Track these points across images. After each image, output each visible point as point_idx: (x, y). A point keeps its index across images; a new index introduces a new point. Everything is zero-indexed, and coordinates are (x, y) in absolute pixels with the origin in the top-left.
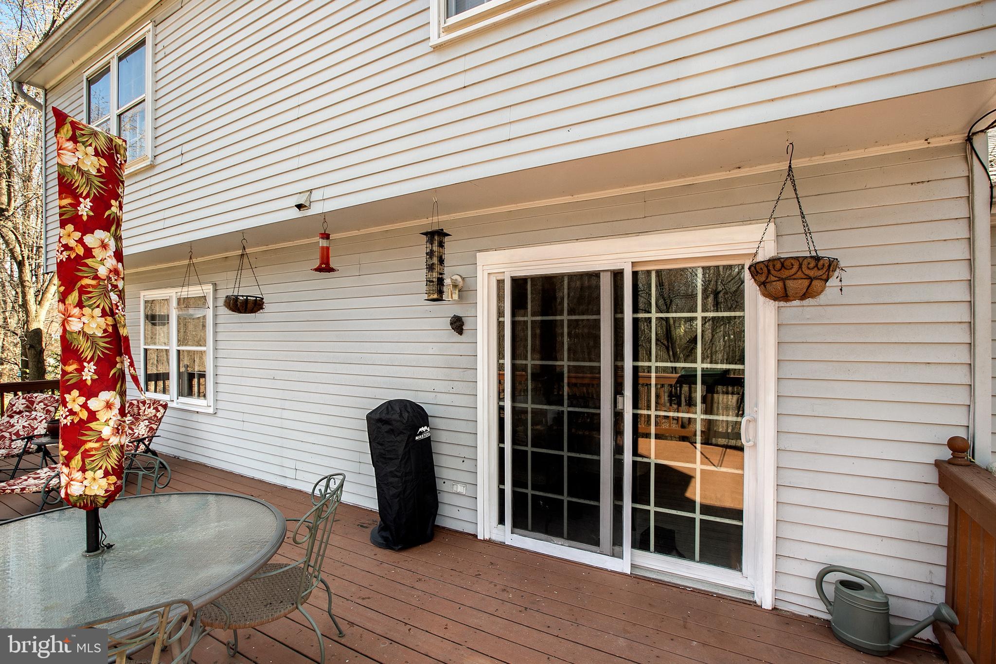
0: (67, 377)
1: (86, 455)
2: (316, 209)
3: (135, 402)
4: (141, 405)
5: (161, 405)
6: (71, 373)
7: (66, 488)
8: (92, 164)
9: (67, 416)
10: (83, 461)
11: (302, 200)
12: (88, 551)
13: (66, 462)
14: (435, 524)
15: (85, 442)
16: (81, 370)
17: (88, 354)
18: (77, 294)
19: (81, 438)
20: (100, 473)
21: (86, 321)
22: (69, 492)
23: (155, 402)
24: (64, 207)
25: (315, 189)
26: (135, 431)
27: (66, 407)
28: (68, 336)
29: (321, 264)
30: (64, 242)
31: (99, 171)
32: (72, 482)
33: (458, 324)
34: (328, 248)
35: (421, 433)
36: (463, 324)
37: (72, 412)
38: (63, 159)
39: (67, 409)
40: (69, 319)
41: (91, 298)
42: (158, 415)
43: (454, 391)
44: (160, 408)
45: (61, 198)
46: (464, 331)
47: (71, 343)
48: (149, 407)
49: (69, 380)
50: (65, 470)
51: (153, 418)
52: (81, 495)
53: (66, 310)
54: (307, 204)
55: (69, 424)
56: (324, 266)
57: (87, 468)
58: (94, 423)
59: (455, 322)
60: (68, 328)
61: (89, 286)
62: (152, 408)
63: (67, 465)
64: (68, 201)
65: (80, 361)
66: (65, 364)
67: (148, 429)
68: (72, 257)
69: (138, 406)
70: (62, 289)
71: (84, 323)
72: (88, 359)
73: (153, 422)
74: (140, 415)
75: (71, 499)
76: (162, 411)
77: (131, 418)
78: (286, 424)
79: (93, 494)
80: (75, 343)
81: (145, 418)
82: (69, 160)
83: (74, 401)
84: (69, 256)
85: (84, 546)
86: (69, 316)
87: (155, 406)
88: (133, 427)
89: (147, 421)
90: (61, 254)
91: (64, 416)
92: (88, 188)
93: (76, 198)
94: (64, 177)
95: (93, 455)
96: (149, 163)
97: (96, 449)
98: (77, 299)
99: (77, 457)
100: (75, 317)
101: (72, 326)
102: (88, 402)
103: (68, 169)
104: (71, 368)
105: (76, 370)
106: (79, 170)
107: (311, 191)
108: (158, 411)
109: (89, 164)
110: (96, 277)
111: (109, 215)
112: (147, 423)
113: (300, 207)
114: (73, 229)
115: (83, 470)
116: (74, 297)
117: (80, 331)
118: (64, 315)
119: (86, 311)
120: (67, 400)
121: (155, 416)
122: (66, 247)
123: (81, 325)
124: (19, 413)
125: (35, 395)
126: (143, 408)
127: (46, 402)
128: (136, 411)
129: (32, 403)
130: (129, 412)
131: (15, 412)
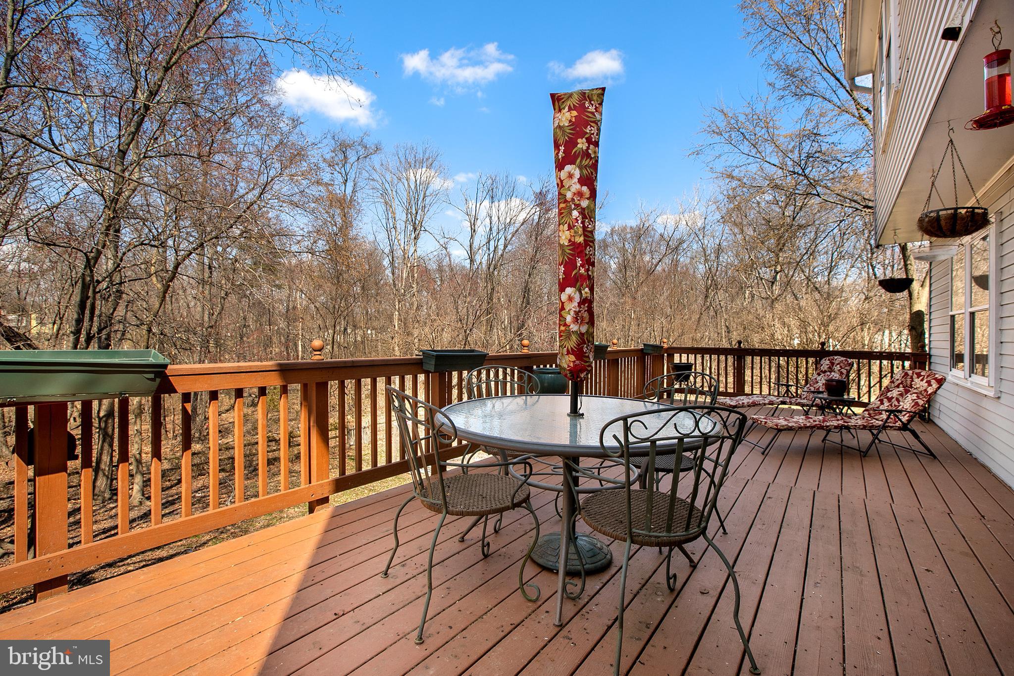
3: (910, 373)
4: (915, 376)
5: (936, 379)
23: (930, 375)
26: (901, 403)
42: (928, 389)
44: (933, 382)
48: (922, 380)
51: (923, 392)
62: (925, 381)
67: (913, 404)
69: (912, 377)
73: (921, 397)
74: (912, 387)
76: (935, 385)
77: (902, 389)
81: (915, 391)
87: (929, 379)
88: (900, 399)
89: (916, 395)
108: (930, 384)
112: (914, 396)
121: (926, 390)
124: (825, 372)
125: (836, 357)
126: (916, 380)
127: (842, 364)
128: (909, 382)
129: (833, 364)
130: (902, 383)
131: (822, 371)
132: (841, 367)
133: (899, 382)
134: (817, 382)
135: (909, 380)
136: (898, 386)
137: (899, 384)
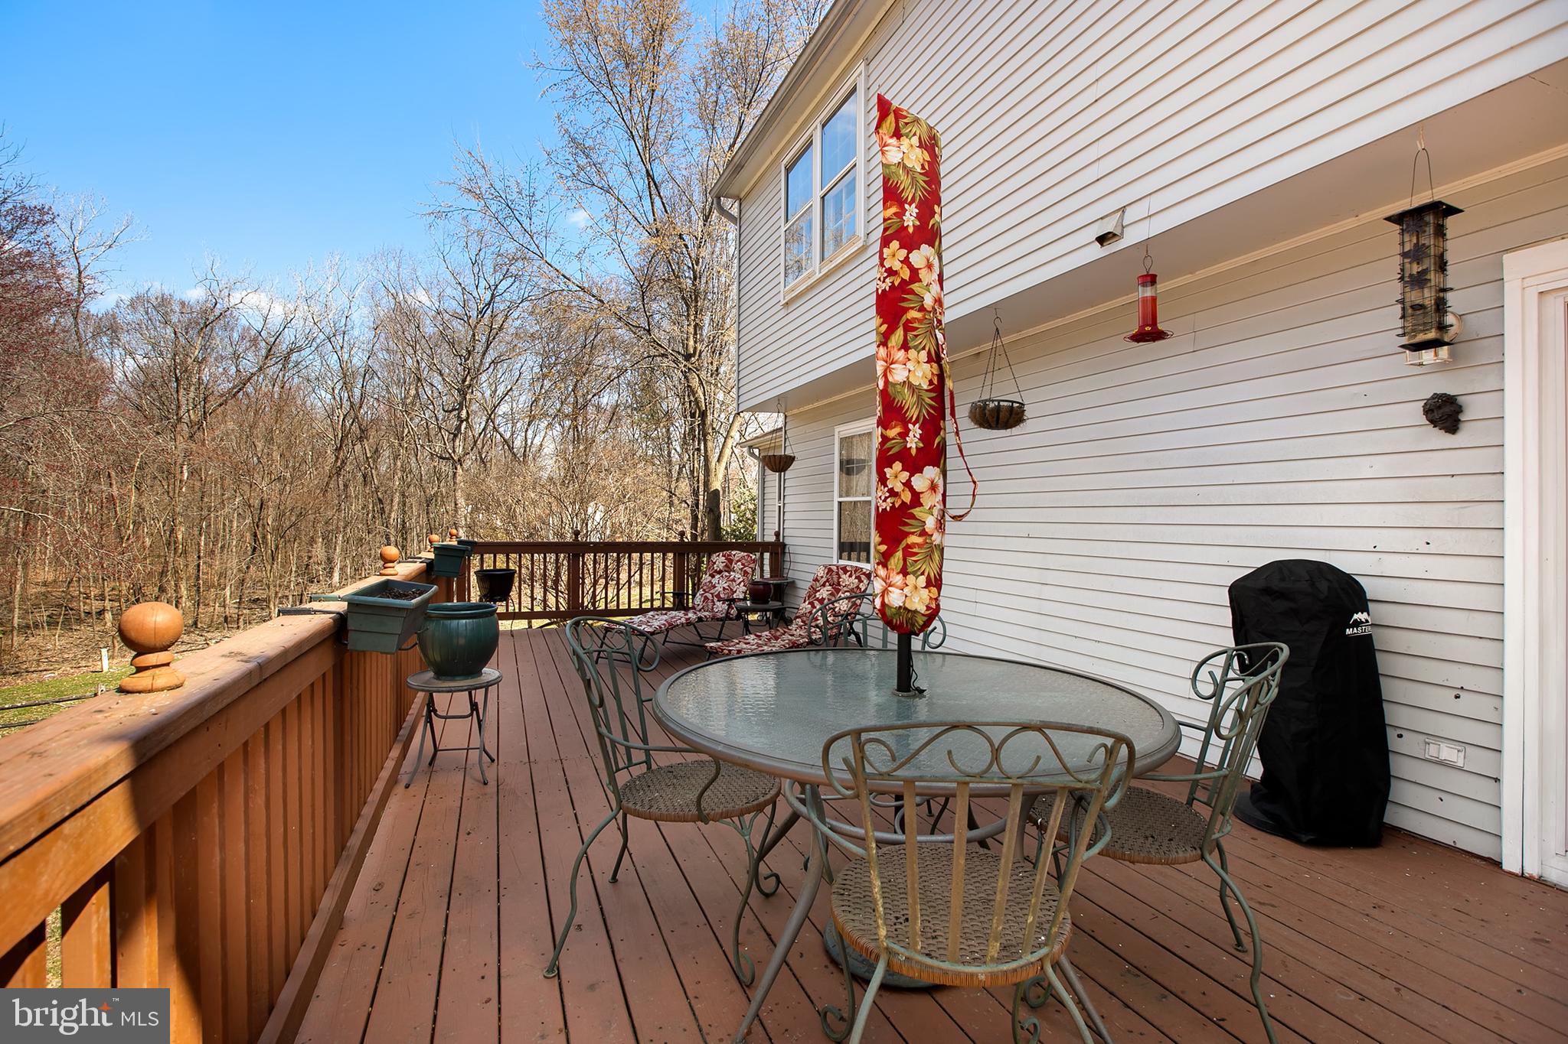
0: (888, 445)
1: (908, 552)
2: (1132, 237)
3: (834, 568)
4: (841, 572)
5: (864, 574)
6: (893, 439)
7: (883, 596)
8: (916, 158)
9: (886, 498)
10: (905, 560)
11: (1108, 226)
12: (899, 689)
13: (883, 560)
14: (1385, 820)
15: (907, 534)
16: (904, 435)
17: (913, 413)
18: (902, 332)
19: (902, 528)
20: (922, 580)
21: (912, 369)
22: (886, 601)
23: (857, 569)
24: (889, 219)
25: (1130, 204)
27: (885, 486)
28: (890, 390)
29: (1142, 327)
30: (887, 266)
31: (923, 167)
32: (890, 589)
33: (1447, 409)
34: (1154, 299)
35: (1357, 623)
36: (1459, 409)
37: (893, 493)
38: (888, 157)
39: (886, 489)
40: (892, 366)
41: (916, 336)
42: (861, 586)
43: (1431, 549)
44: (863, 578)
45: (885, 208)
46: (1462, 426)
47: (894, 399)
48: (850, 576)
49: (890, 449)
50: (882, 572)
51: (855, 590)
52: (900, 607)
53: (889, 355)
54: (1117, 232)
55: (888, 509)
56: (1148, 328)
57: (909, 570)
58: (918, 509)
59: (1439, 407)
60: (890, 379)
61: (915, 320)
62: (854, 577)
63: (885, 565)
64: (894, 210)
65: (905, 422)
66: (886, 427)
67: (850, 604)
68: (896, 284)
69: (838, 574)
70: (885, 327)
71: (909, 371)
72: (914, 419)
74: (840, 585)
75: (888, 612)
76: (866, 581)
77: (830, 588)
78: (1048, 607)
79: (913, 609)
80: (899, 398)
81: (845, 589)
82: (894, 156)
83: (896, 477)
84: (893, 283)
85: (895, 682)
86: (892, 363)
87: (858, 574)
89: (848, 594)
90: (884, 282)
91: (883, 498)
92: (913, 190)
93: (901, 203)
94: (889, 179)
95: (915, 554)
96: (861, 245)
97: (919, 546)
98: (902, 338)
99: (897, 554)
100: (900, 363)
101: (895, 376)
102: (912, 479)
103: (893, 169)
104: (892, 433)
105: (899, 434)
106: (905, 167)
107: (1123, 209)
108: (861, 581)
109: (914, 158)
110: (922, 309)
111: (933, 225)
113: (1102, 240)
114: (898, 246)
115: (904, 572)
116: (898, 337)
117: (904, 382)
118: (886, 362)
119: (912, 353)
120: (888, 476)
121: (858, 587)
122: (891, 272)
123: (906, 373)
124: (720, 572)
125: (733, 552)
126: (844, 576)
127: (744, 561)
128: (835, 579)
129: (731, 561)
130: (827, 581)
131: (716, 571)
132: (742, 564)
133: (824, 579)
134: (714, 587)
135: (835, 577)
136: (824, 585)
137: (825, 582)
